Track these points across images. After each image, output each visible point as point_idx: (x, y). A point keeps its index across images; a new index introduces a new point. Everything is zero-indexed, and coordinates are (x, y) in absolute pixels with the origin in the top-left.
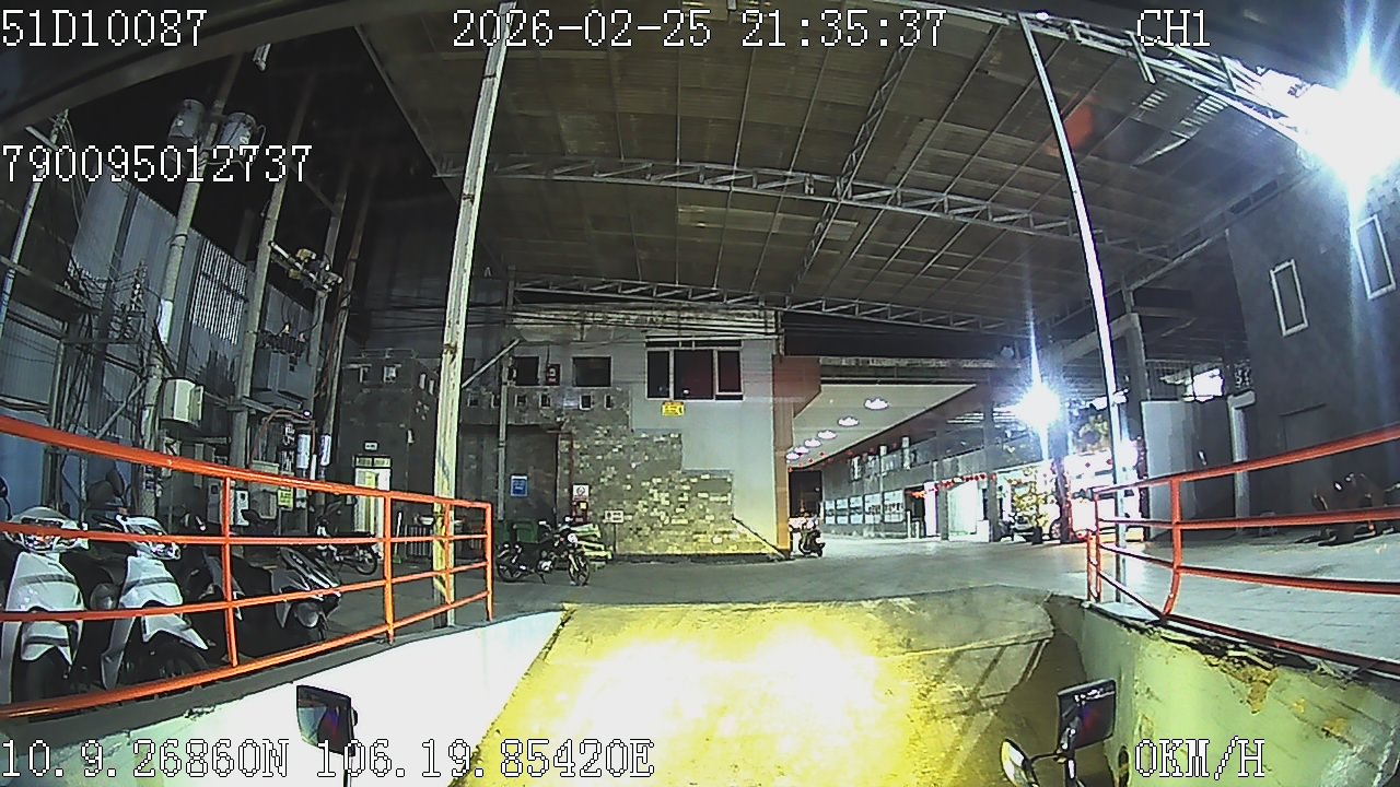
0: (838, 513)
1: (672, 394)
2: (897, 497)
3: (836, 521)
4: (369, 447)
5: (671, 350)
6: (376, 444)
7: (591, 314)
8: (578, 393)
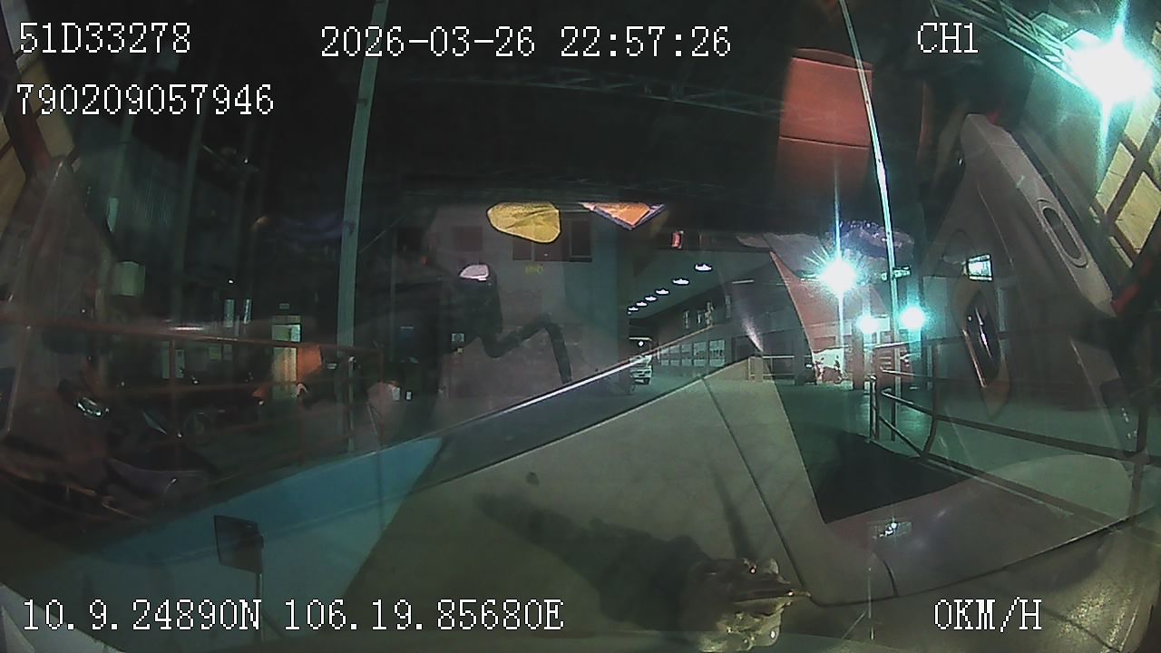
0: (670, 357)
1: (533, 256)
2: (719, 345)
3: (670, 363)
4: (283, 307)
6: (288, 305)
8: (456, 256)
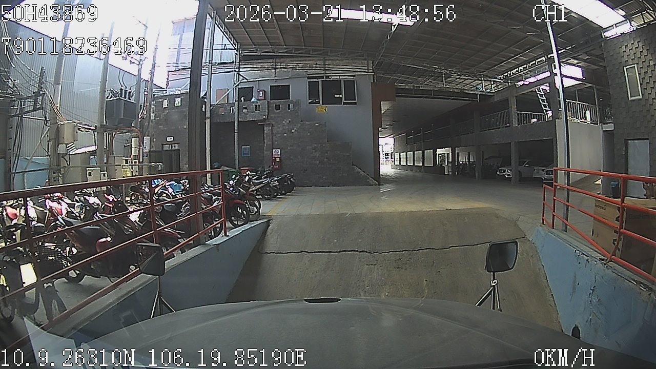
0: (401, 159)
1: (321, 102)
3: (400, 164)
4: (169, 139)
5: (320, 80)
6: (172, 138)
7: (279, 64)
8: (273, 103)
